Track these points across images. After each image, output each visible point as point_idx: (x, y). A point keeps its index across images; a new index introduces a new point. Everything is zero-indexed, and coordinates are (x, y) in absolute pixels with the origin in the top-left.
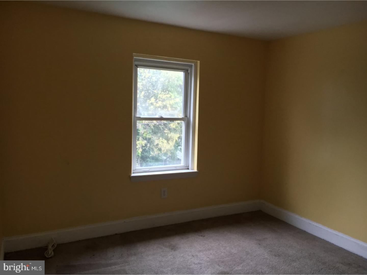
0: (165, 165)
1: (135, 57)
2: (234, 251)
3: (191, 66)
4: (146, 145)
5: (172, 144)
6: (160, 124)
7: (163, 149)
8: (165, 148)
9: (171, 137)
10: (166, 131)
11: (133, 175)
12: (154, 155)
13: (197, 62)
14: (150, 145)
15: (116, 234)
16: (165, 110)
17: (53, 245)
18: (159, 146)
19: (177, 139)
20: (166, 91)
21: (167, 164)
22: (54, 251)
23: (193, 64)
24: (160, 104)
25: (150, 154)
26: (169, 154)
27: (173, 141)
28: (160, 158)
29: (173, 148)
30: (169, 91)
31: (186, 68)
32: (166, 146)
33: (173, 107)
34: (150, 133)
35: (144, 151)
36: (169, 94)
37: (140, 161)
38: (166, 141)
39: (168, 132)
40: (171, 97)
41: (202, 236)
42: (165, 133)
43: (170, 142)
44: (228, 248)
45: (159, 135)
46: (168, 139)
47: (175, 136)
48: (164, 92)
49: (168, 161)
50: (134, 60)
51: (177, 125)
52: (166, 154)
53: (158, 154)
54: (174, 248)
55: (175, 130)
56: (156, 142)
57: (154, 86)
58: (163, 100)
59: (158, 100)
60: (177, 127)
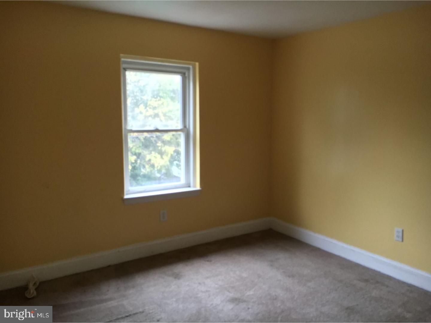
0: (159, 183)
1: (123, 59)
2: (244, 275)
3: (188, 69)
4: (136, 161)
5: (166, 159)
6: (152, 137)
7: (156, 165)
8: (159, 164)
9: (165, 151)
10: (159, 144)
11: (126, 197)
12: (146, 173)
13: (195, 64)
14: (141, 161)
15: (109, 266)
16: (157, 119)
17: (35, 283)
18: (152, 162)
19: (172, 153)
20: (157, 98)
21: (162, 183)
22: (36, 289)
23: (191, 67)
24: (151, 112)
25: (141, 172)
26: (164, 171)
27: (167, 155)
28: (153, 176)
29: (168, 163)
30: (161, 97)
31: (183, 71)
32: (159, 161)
33: (166, 116)
34: (140, 147)
35: (134, 168)
36: (160, 100)
37: (130, 180)
38: (159, 156)
39: (161, 145)
40: (163, 104)
41: (208, 261)
42: (158, 146)
43: (164, 157)
44: (238, 273)
45: (151, 149)
46: (161, 153)
47: (170, 150)
48: (155, 98)
49: (163, 178)
50: (121, 63)
51: (172, 137)
52: (159, 171)
53: (151, 171)
54: (177, 276)
55: (169, 143)
56: (148, 157)
57: (142, 91)
58: (155, 108)
59: (148, 108)
60: (171, 139)
